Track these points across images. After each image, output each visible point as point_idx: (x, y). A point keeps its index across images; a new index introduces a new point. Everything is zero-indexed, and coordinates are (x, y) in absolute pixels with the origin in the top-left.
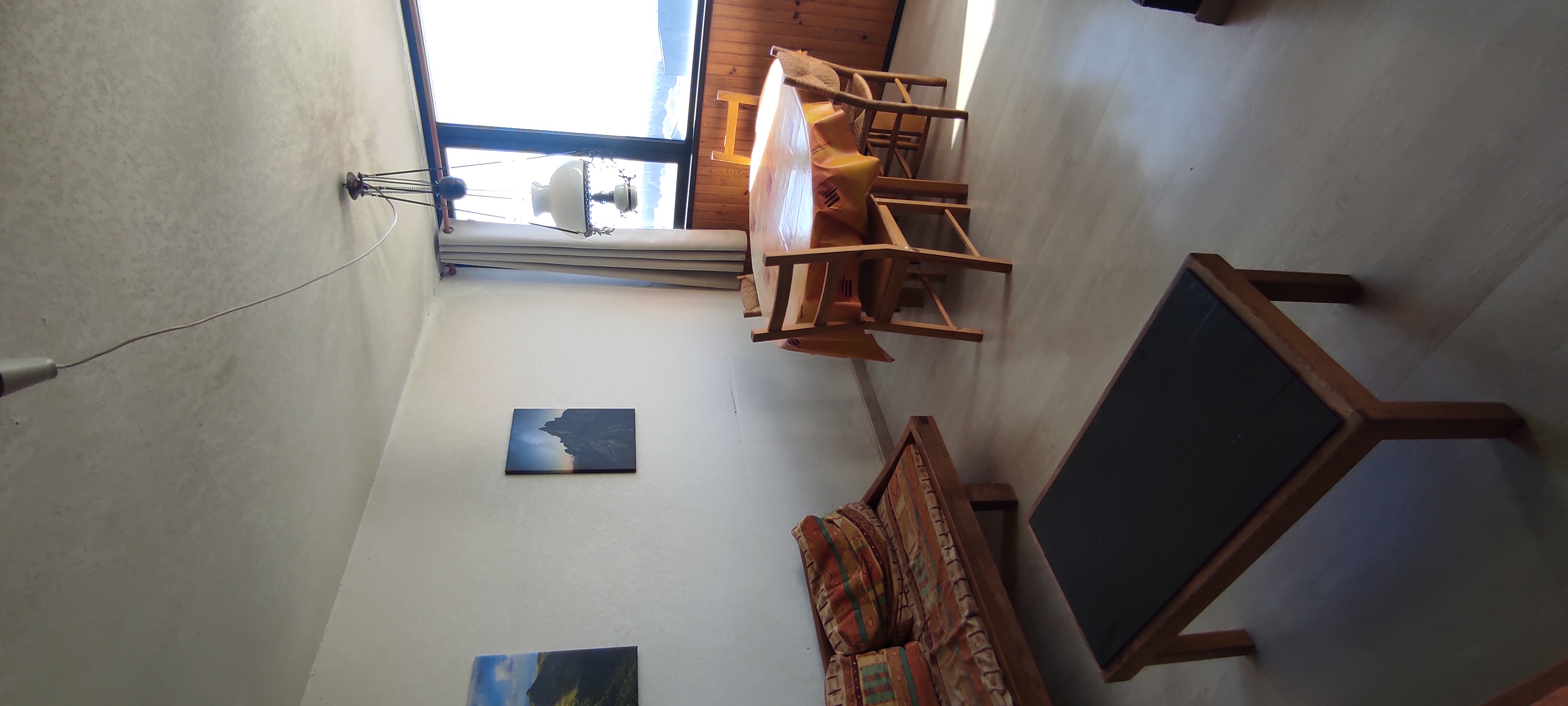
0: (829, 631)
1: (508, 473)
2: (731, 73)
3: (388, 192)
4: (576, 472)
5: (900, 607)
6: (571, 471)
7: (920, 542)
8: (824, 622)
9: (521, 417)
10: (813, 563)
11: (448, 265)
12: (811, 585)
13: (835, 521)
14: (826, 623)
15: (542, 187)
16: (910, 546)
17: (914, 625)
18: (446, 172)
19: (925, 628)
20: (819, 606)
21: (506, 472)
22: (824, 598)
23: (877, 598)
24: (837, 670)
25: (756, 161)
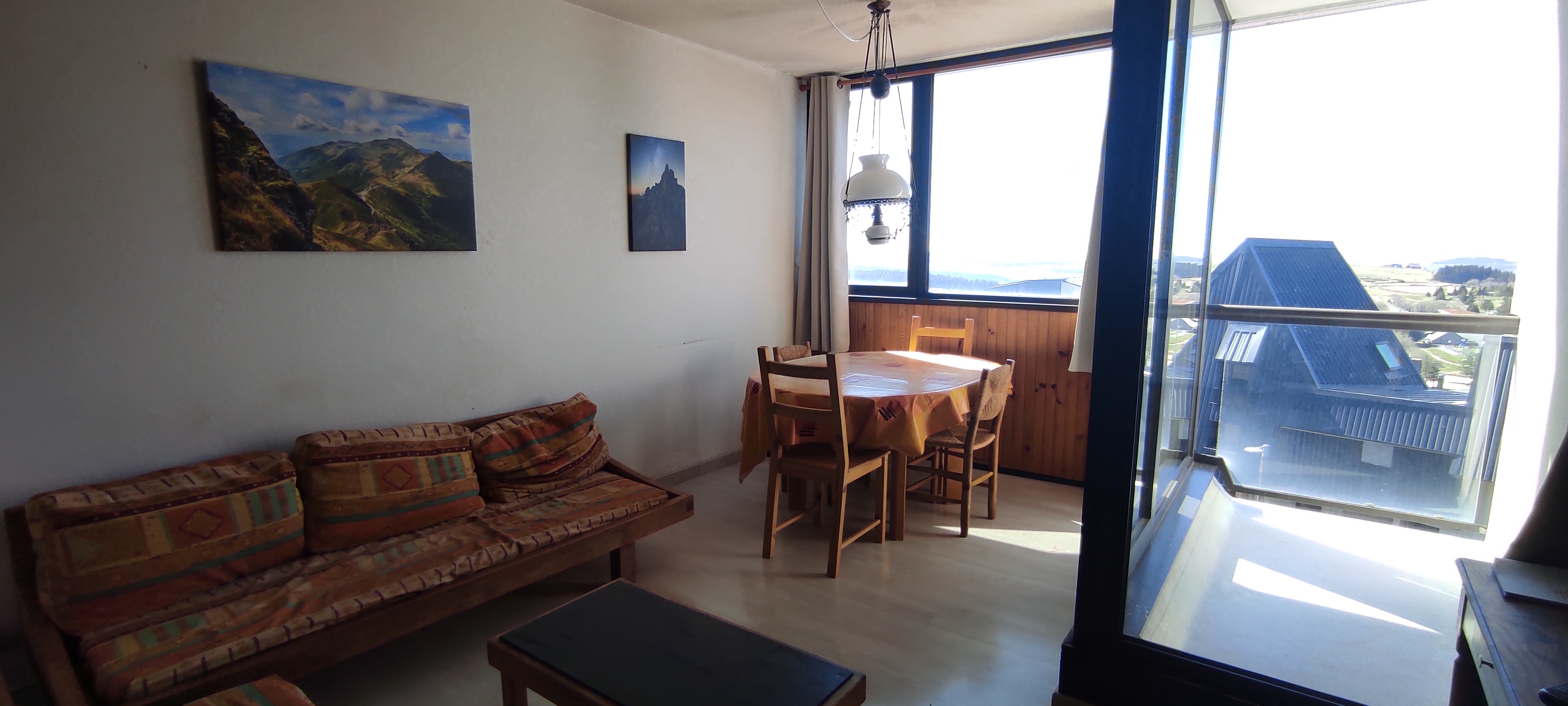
0: (491, 426)
1: (629, 137)
2: (990, 330)
3: (875, 33)
4: (630, 197)
5: (516, 490)
6: (631, 192)
7: (581, 504)
8: (499, 422)
9: (677, 148)
10: (553, 411)
11: (809, 84)
12: (532, 411)
13: (592, 431)
14: (499, 424)
15: (885, 163)
16: (573, 498)
17: (500, 504)
18: (893, 82)
19: (499, 512)
20: (513, 418)
21: (629, 134)
22: (521, 422)
23: (524, 470)
24: (456, 433)
25: (913, 355)
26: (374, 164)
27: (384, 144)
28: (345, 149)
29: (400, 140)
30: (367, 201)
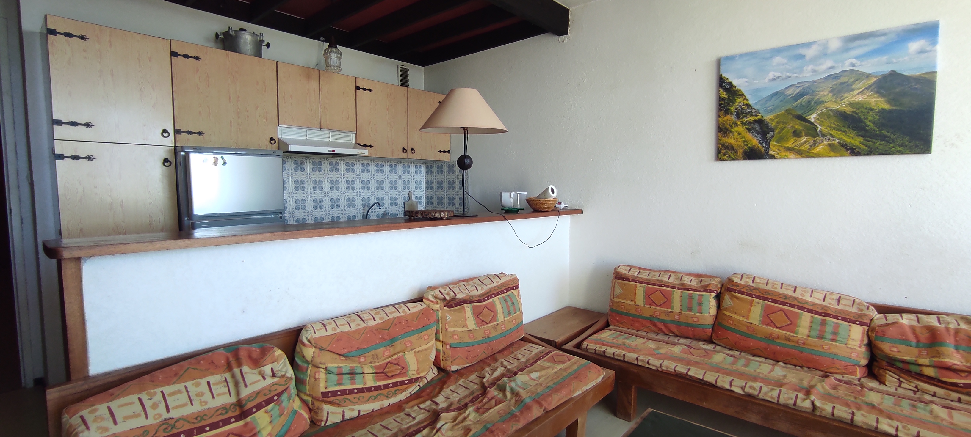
0: (907, 315)
5: (901, 379)
8: (920, 315)
14: (917, 317)
17: (878, 383)
20: (941, 318)
22: (948, 324)
23: (920, 365)
24: (859, 309)
26: (825, 94)
27: (836, 77)
28: (802, 88)
29: (852, 70)
30: (815, 122)
